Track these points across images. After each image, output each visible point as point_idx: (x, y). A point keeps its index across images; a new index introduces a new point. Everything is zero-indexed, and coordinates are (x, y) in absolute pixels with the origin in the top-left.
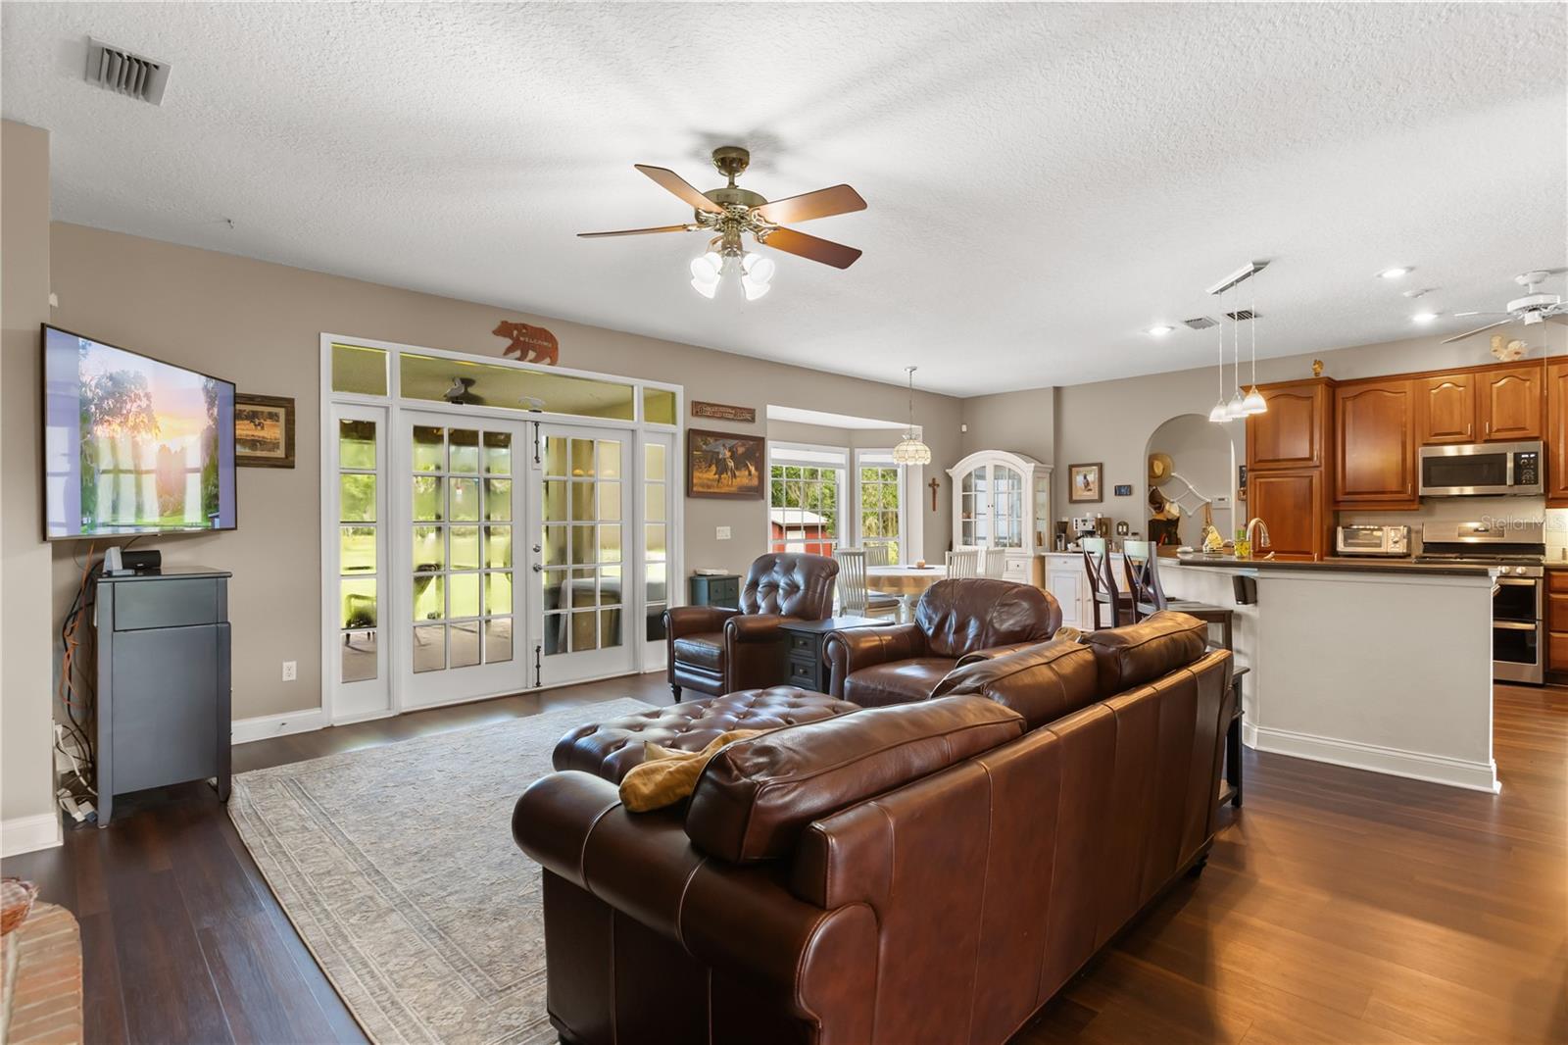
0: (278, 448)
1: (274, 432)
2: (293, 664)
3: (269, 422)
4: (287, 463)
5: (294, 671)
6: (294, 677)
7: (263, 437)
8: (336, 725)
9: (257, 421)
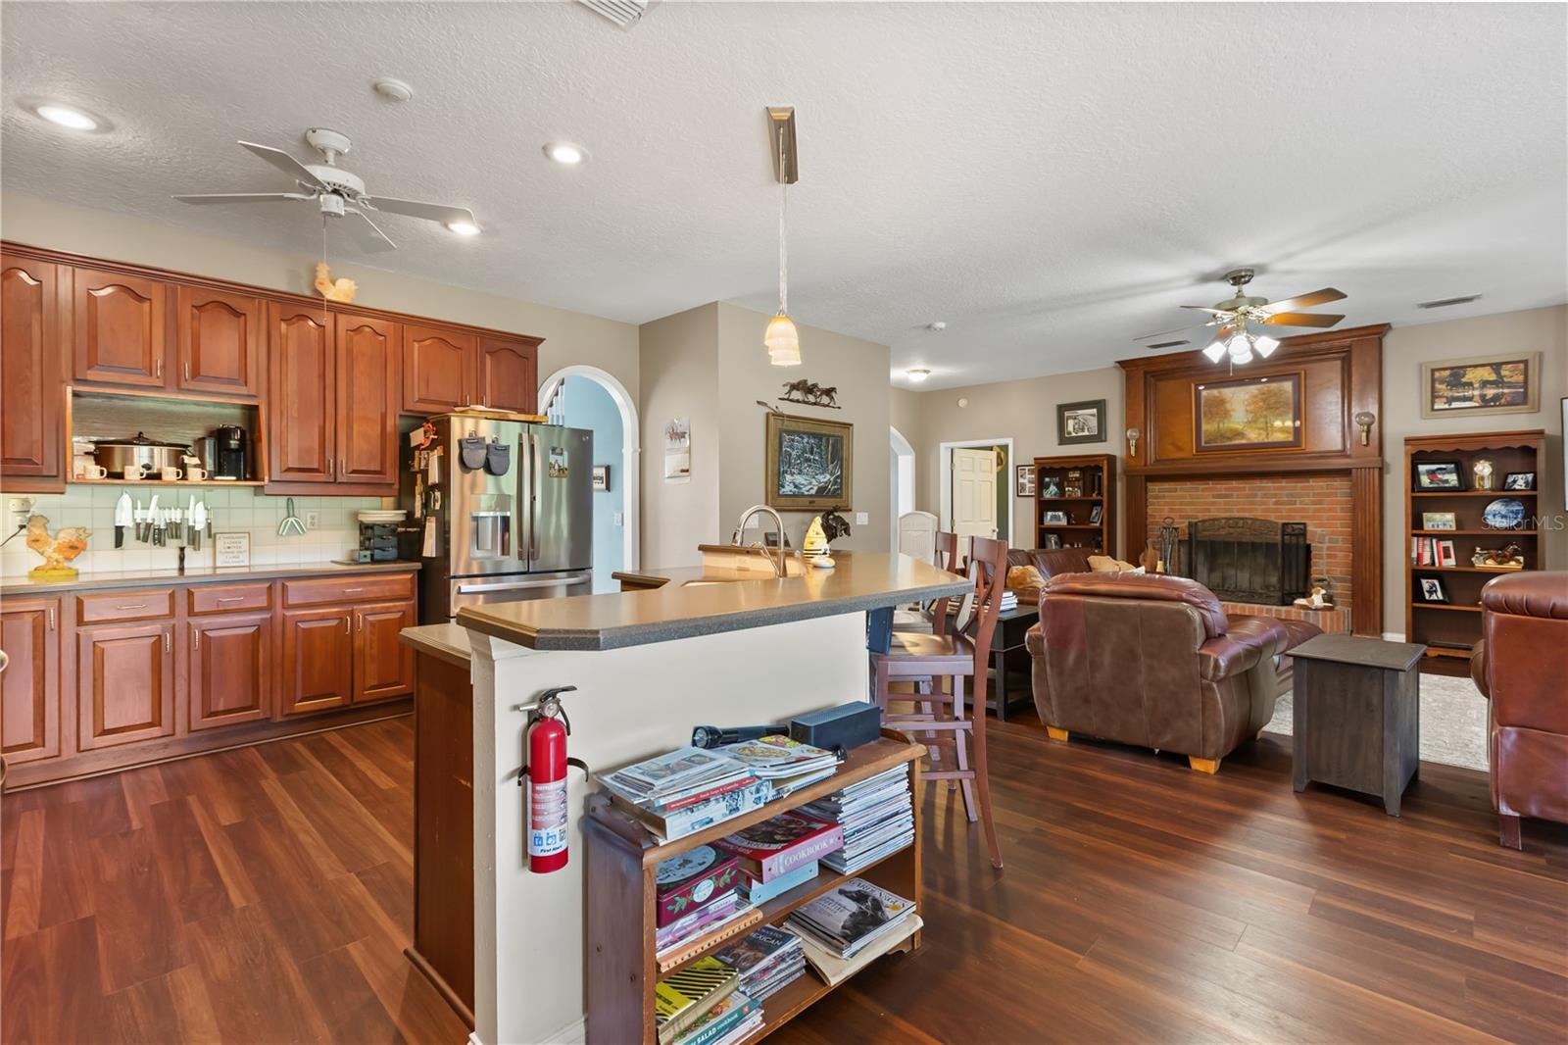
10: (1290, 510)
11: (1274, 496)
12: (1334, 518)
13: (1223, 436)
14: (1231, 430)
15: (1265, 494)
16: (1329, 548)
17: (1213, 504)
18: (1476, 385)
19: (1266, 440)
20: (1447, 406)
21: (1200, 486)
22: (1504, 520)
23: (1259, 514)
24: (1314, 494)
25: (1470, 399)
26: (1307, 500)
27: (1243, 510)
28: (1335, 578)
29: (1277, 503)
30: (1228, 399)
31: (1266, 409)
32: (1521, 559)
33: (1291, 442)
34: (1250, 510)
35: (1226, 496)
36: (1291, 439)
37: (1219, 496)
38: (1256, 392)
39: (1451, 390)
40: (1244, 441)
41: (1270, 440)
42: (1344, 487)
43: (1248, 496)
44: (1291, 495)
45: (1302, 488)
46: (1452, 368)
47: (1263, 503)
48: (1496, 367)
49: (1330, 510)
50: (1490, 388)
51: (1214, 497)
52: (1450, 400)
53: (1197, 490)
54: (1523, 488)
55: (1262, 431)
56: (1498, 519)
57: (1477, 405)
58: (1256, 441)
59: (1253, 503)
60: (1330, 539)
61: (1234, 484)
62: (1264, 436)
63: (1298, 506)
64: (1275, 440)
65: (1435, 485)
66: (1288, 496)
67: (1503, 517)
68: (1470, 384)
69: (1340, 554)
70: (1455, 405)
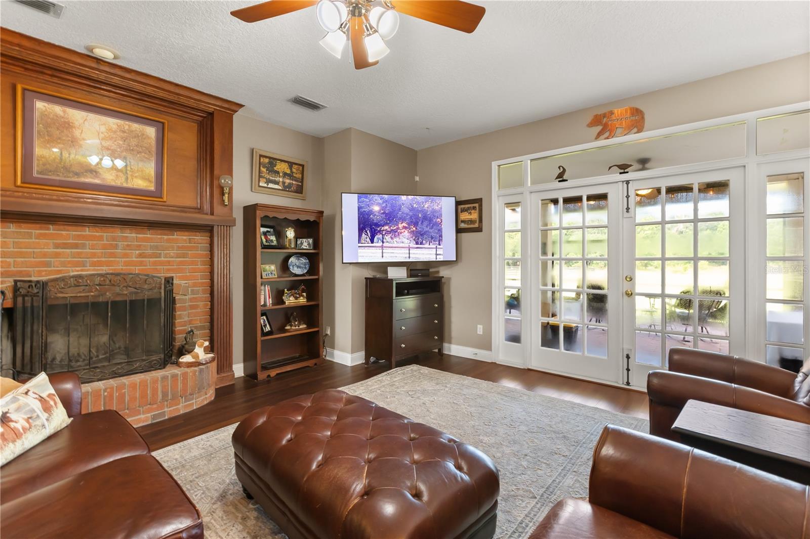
0: (476, 223)
1: (474, 216)
2: (481, 326)
3: (473, 211)
4: (479, 230)
5: (482, 330)
6: (481, 333)
7: (471, 219)
8: (497, 363)
9: (469, 211)
10: (155, 263)
11: (139, 247)
12: (195, 271)
13: (67, 169)
14: (81, 164)
15: (128, 246)
16: (191, 300)
17: (57, 255)
18: (281, 174)
19: (125, 185)
20: (265, 185)
21: (35, 231)
22: (299, 269)
23: (120, 268)
24: (178, 247)
25: (277, 183)
26: (172, 253)
27: (100, 264)
28: (196, 327)
29: (140, 255)
30: (77, 124)
31: (126, 150)
32: (305, 294)
33: (151, 192)
34: (108, 264)
35: (76, 246)
36: (152, 187)
37: (65, 246)
38: (115, 127)
39: (268, 174)
40: (97, 181)
41: (130, 185)
42: (205, 241)
43: (105, 247)
44: (157, 248)
45: (168, 241)
46: (270, 158)
47: (126, 255)
48: (291, 164)
49: (192, 263)
50: (287, 179)
51: (57, 246)
52: (269, 181)
53: (30, 236)
54: (308, 248)
55: (120, 174)
56: (295, 268)
57: (280, 188)
58: (113, 184)
59: (113, 255)
60: (192, 291)
61: (87, 231)
62: (124, 179)
63: (163, 259)
64: (135, 187)
65: (268, 244)
66: (152, 248)
67: (298, 267)
68: (278, 173)
69: (201, 304)
70: (271, 185)
